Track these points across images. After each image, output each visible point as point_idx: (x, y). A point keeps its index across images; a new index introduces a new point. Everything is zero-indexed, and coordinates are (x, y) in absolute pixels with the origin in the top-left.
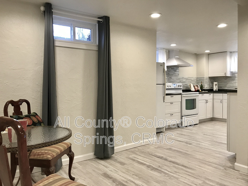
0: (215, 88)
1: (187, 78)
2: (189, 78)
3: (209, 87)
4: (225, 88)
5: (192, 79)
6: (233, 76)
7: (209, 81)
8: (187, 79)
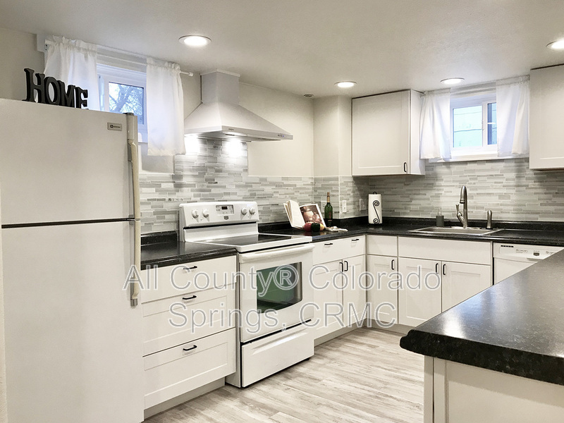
0: (374, 215)
1: (280, 180)
2: (285, 183)
3: (352, 211)
4: (405, 213)
5: (299, 184)
6: (430, 172)
7: (353, 192)
8: (278, 185)
